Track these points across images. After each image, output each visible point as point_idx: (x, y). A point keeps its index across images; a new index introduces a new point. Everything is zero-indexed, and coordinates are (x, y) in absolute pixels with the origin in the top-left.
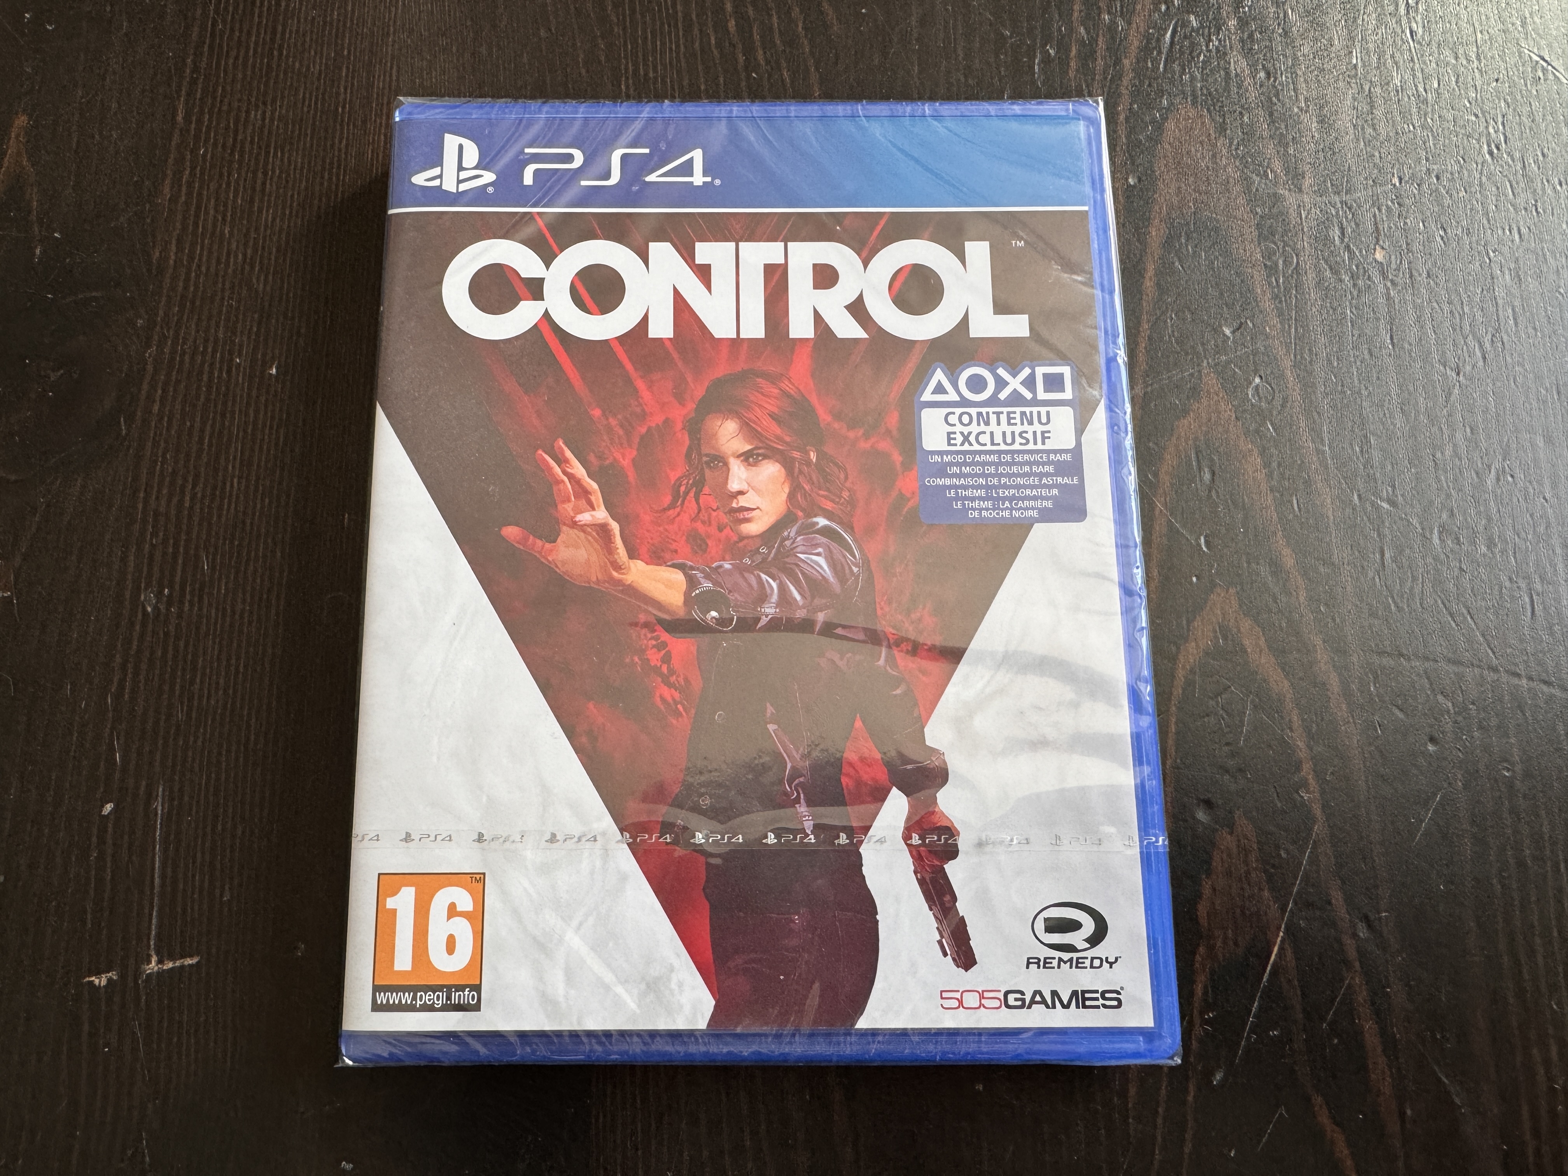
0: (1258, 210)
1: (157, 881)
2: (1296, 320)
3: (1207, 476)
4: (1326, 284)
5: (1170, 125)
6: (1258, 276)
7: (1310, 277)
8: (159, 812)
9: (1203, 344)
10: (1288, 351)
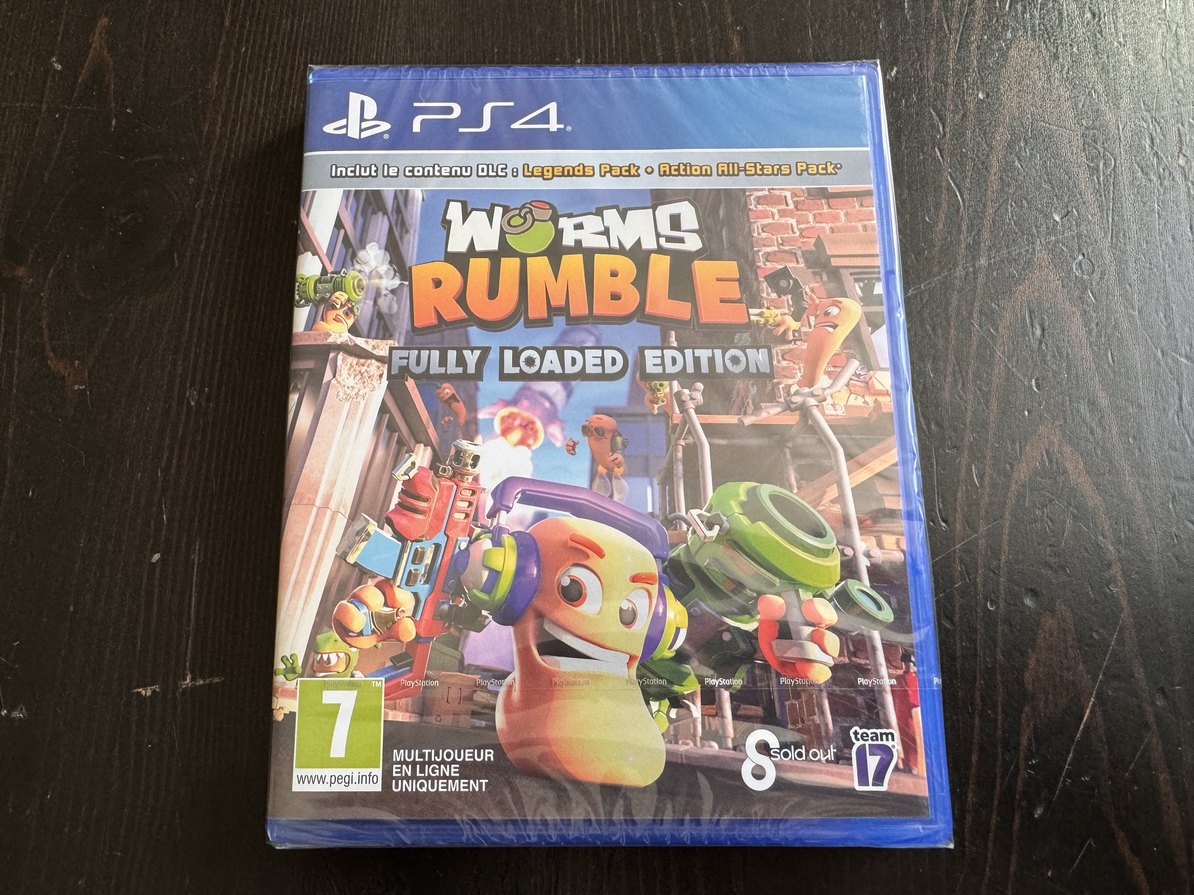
0: (1084, 122)
1: (193, 616)
2: (1113, 210)
3: (1038, 332)
4: (1138, 183)
5: (1013, 53)
6: (1083, 176)
7: (1125, 177)
8: (196, 562)
9: (1036, 227)
10: (1106, 236)
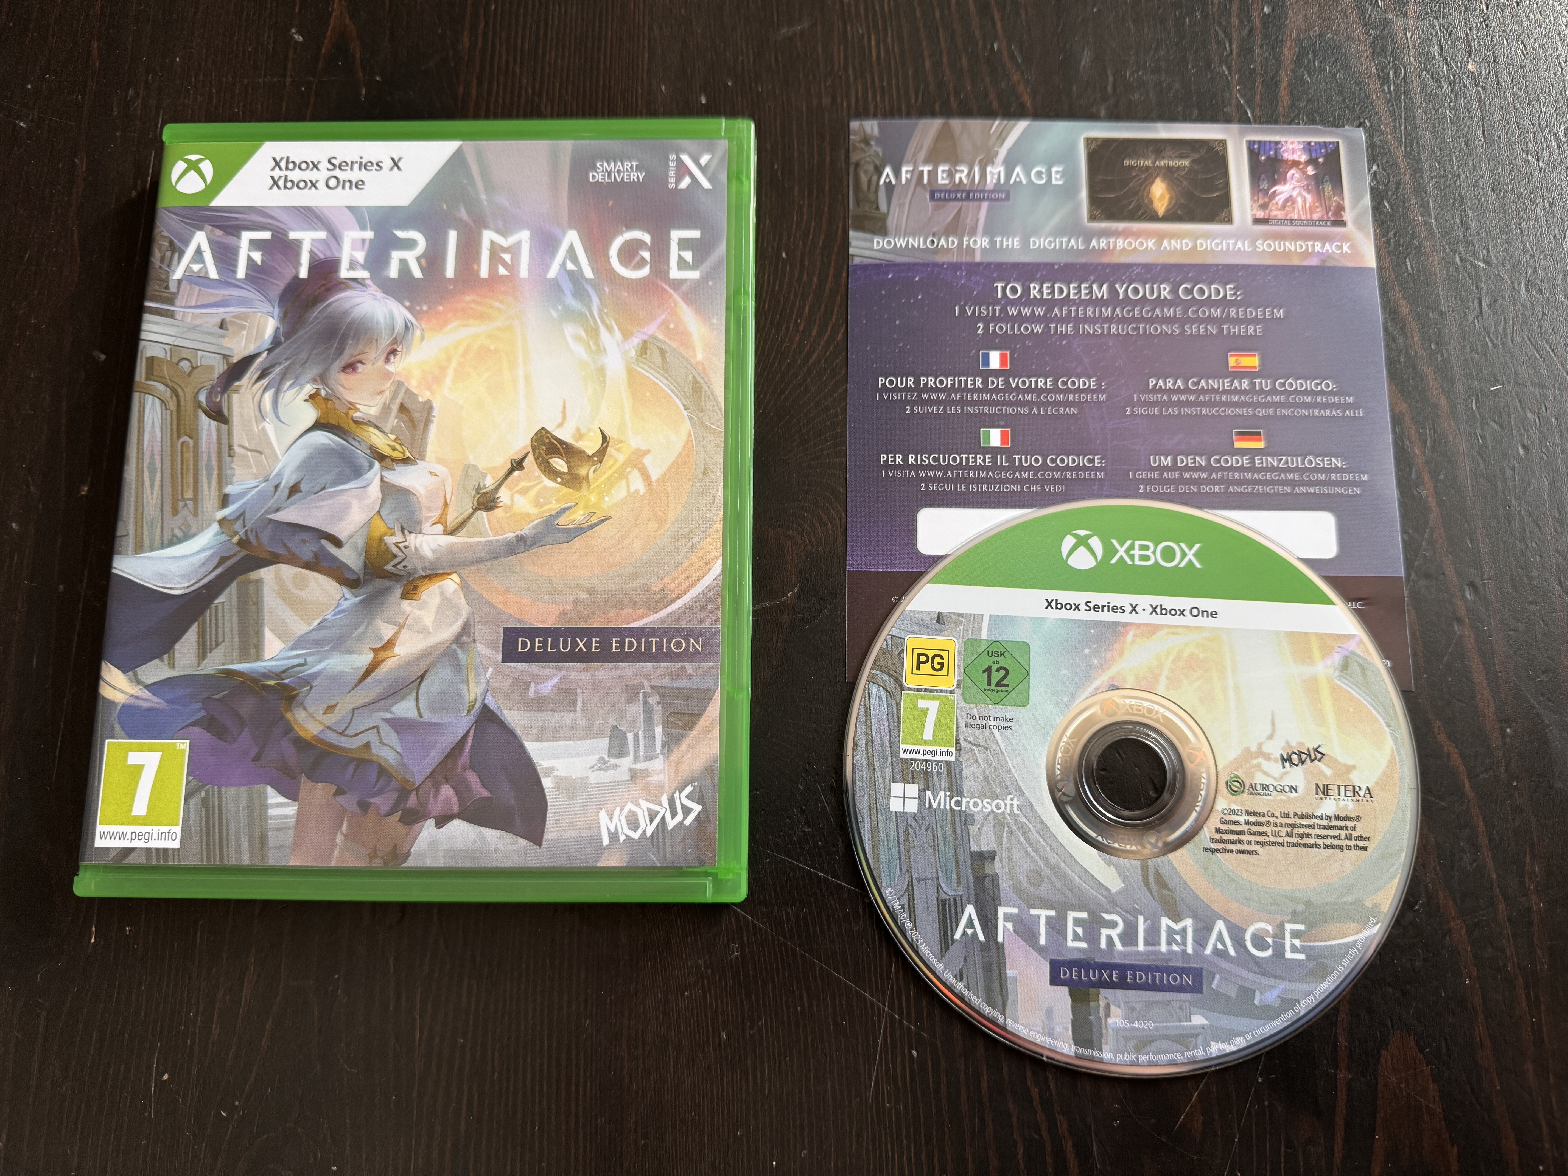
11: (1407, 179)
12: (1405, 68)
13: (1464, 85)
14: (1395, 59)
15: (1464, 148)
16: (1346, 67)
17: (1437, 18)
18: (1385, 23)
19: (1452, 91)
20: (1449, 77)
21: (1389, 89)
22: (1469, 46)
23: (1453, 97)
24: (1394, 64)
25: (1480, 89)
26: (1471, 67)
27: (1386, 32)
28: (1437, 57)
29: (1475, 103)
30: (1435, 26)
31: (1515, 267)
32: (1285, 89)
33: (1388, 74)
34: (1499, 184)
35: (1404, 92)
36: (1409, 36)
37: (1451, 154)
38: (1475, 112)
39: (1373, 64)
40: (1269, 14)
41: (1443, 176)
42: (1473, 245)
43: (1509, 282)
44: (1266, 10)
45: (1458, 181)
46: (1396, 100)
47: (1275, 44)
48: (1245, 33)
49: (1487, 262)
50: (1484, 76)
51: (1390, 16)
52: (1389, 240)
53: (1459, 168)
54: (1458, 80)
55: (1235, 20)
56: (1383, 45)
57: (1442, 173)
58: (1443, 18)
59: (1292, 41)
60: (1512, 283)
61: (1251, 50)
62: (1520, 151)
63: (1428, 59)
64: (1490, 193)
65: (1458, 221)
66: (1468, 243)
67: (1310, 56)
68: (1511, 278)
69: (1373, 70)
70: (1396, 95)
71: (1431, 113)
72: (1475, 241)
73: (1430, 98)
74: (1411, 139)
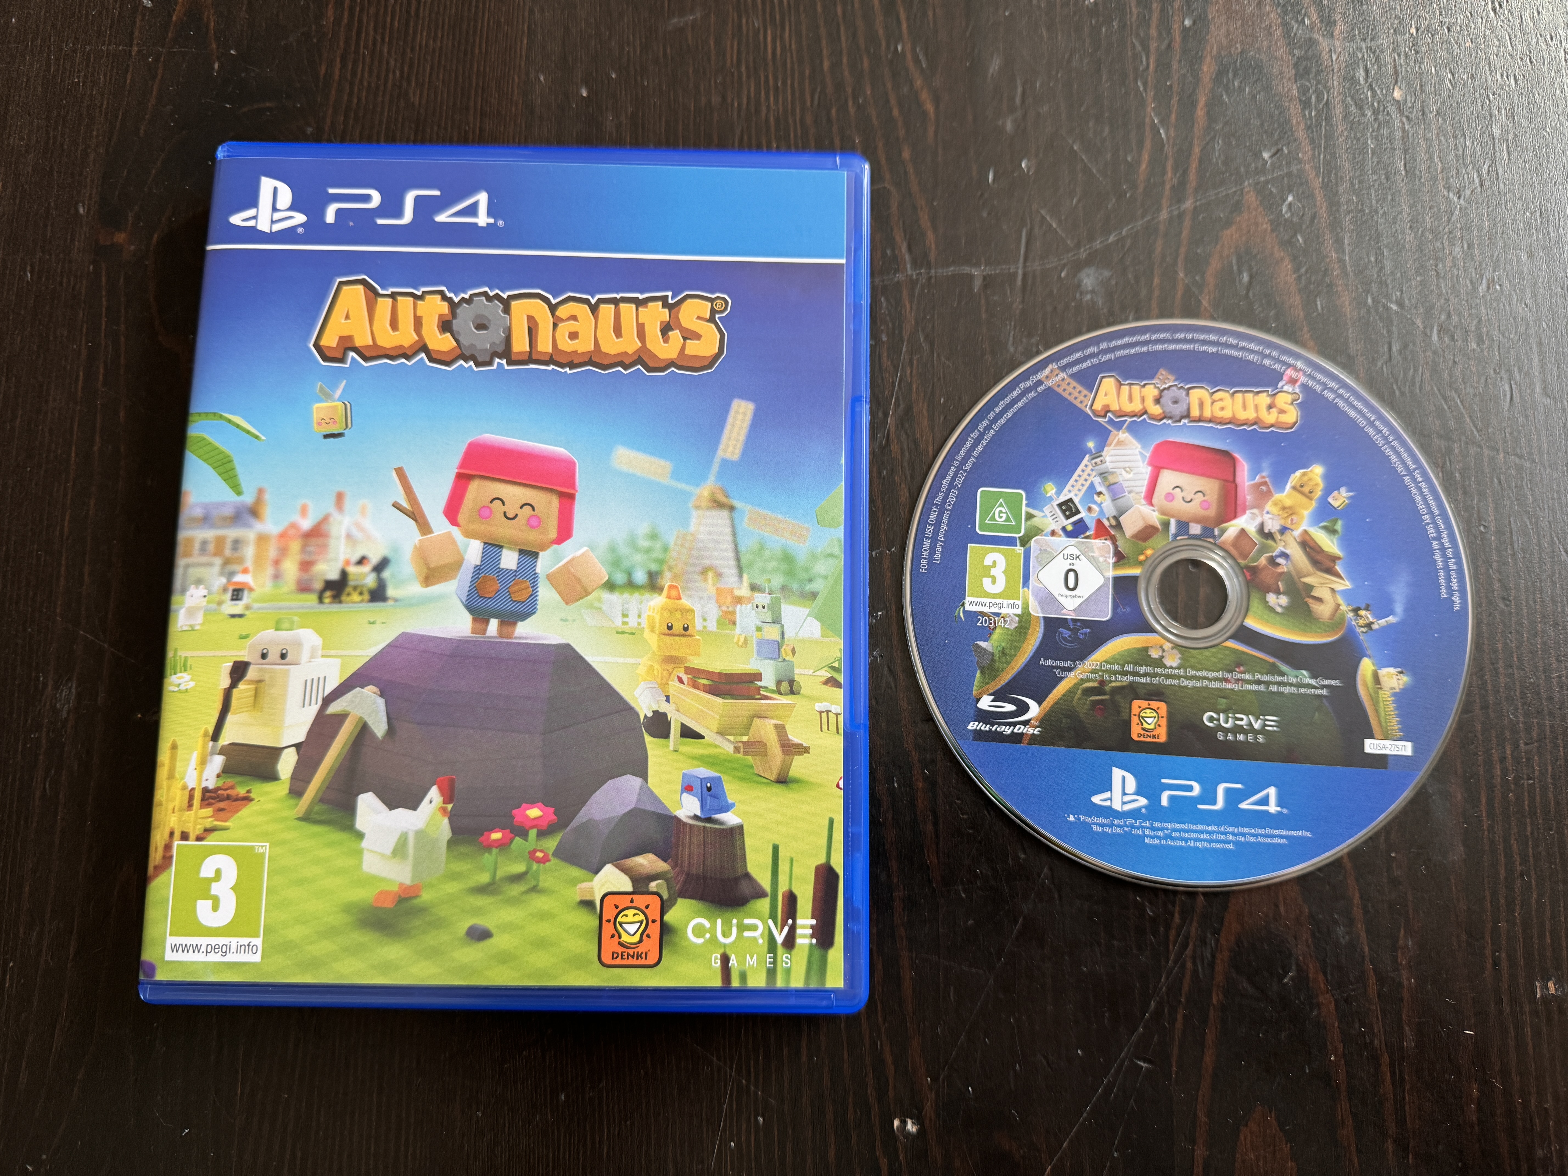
11: (1323, 212)
12: (1328, 92)
13: (1388, 114)
14: (1318, 82)
15: (1385, 181)
16: (1268, 88)
17: (1364, 40)
18: (1311, 43)
19: (1376, 120)
20: (1373, 104)
21: (1310, 113)
22: (1396, 72)
23: (1376, 126)
24: (1317, 88)
25: (1404, 119)
26: (1397, 94)
27: (1310, 53)
28: (1362, 81)
29: (1398, 134)
30: (1362, 49)
31: (1429, 312)
32: (1201, 109)
33: (1310, 98)
34: (1417, 222)
35: (1326, 119)
36: (1334, 58)
37: (1369, 188)
38: (1398, 144)
39: (1294, 87)
40: (1189, 28)
41: (1361, 211)
42: (1387, 286)
43: (1421, 327)
44: (1187, 23)
45: (1375, 217)
46: (1316, 127)
47: (1194, 60)
48: (1163, 46)
49: (1401, 304)
50: (1410, 105)
51: (1316, 36)
52: (1300, 277)
53: (1377, 203)
54: (1382, 108)
55: (1153, 32)
56: (1306, 68)
57: (1360, 207)
58: (1371, 40)
59: (1212, 59)
60: (1425, 328)
61: (1168, 66)
62: (1441, 187)
63: (1352, 84)
64: (1408, 231)
65: (1373, 259)
66: (1382, 284)
67: (1231, 75)
68: (1423, 322)
69: (1295, 92)
70: (1317, 121)
71: (1352, 142)
72: (1389, 281)
73: (1352, 126)
74: (1330, 168)
